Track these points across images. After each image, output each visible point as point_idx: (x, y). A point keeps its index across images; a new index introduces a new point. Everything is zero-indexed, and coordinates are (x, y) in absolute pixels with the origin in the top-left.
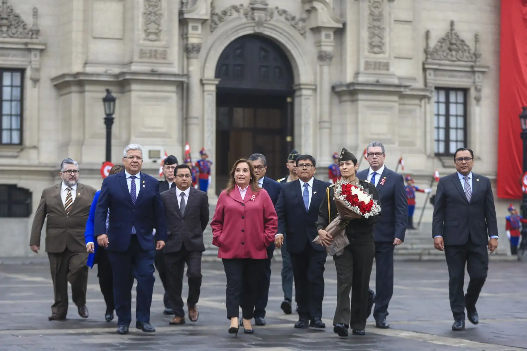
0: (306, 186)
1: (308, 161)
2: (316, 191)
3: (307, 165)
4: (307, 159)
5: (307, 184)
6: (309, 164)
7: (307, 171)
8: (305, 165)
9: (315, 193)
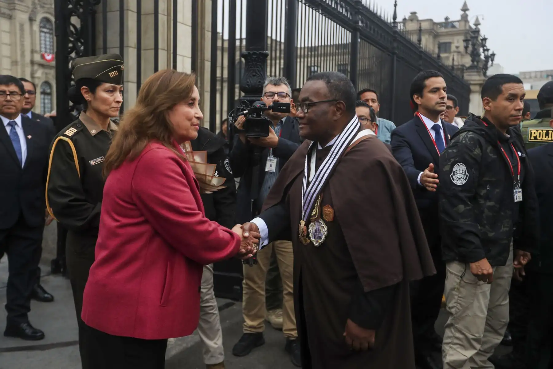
0: (12, 125)
1: (13, 88)
2: (31, 135)
3: (12, 93)
4: (12, 84)
5: (14, 123)
6: (15, 92)
7: (13, 103)
8: (9, 95)
9: (30, 137)
